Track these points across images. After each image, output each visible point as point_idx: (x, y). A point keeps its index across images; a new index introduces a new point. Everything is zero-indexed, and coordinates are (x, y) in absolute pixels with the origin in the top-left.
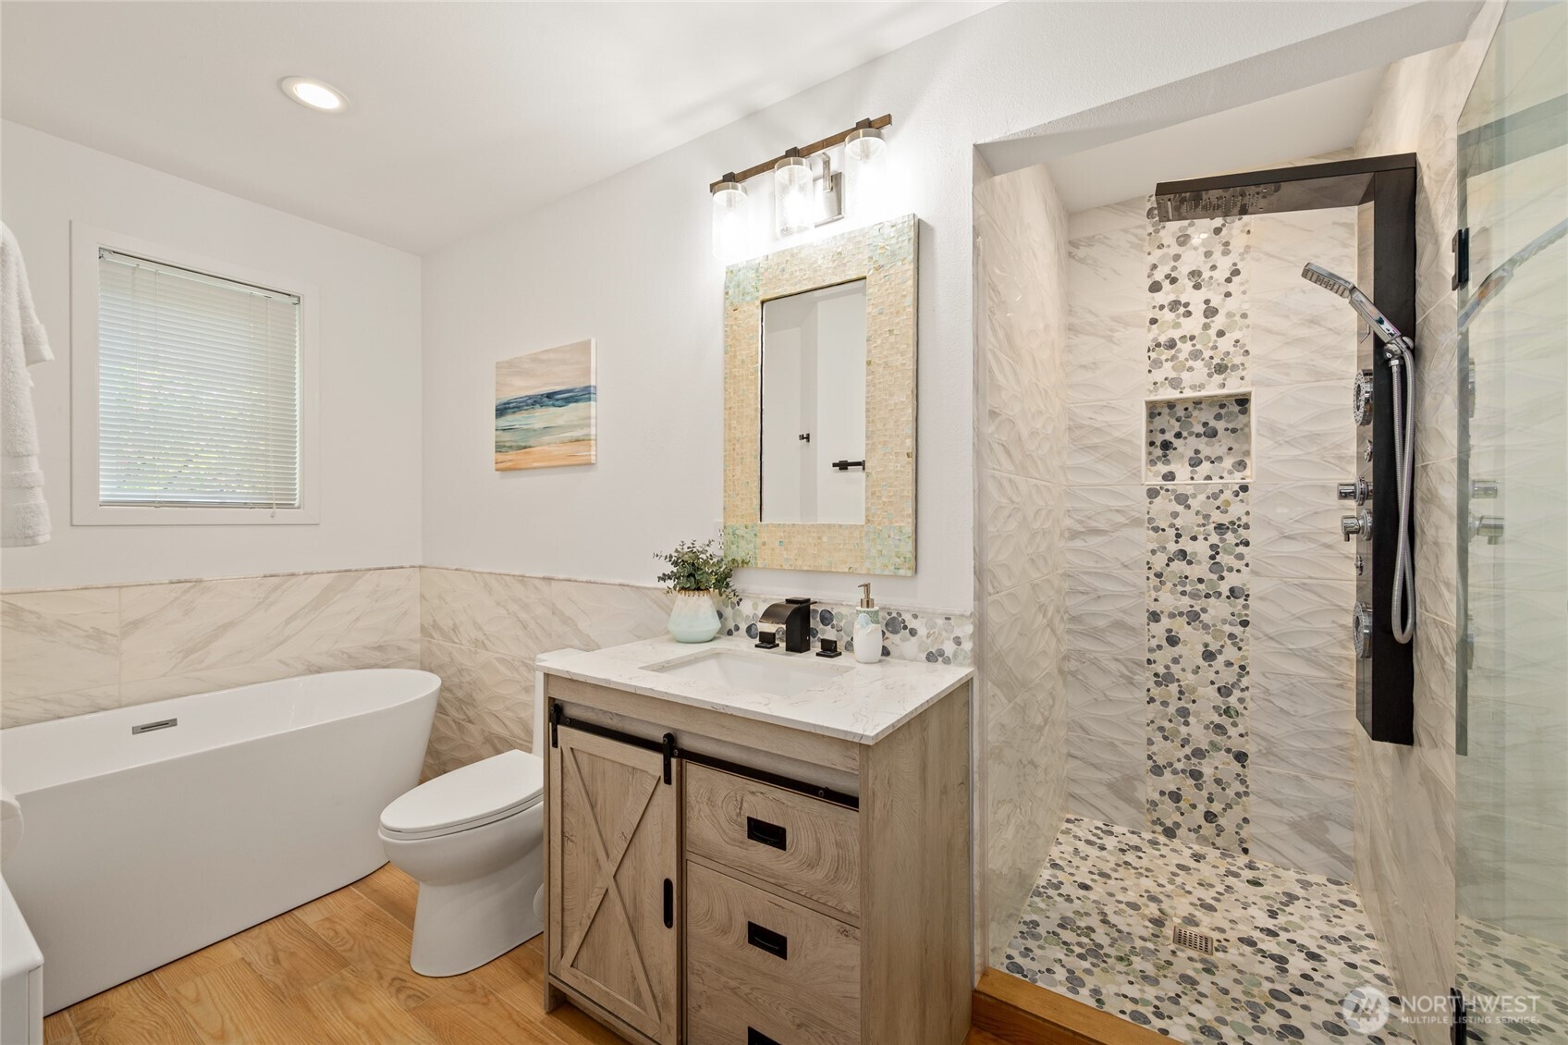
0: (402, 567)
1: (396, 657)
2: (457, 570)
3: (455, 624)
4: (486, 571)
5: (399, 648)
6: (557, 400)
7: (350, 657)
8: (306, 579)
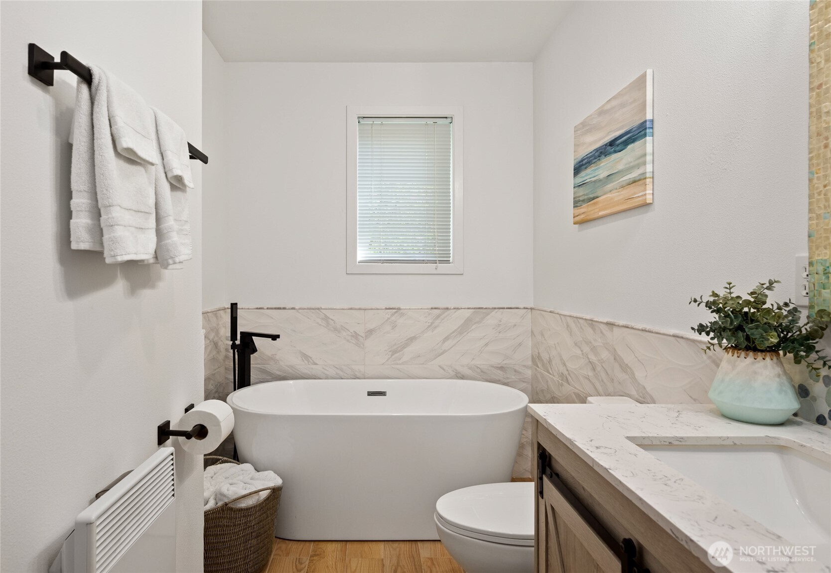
0: (517, 308)
1: (513, 377)
2: (550, 312)
3: (550, 358)
4: (568, 314)
5: (515, 371)
6: (618, 146)
7: (482, 371)
8: (455, 312)
